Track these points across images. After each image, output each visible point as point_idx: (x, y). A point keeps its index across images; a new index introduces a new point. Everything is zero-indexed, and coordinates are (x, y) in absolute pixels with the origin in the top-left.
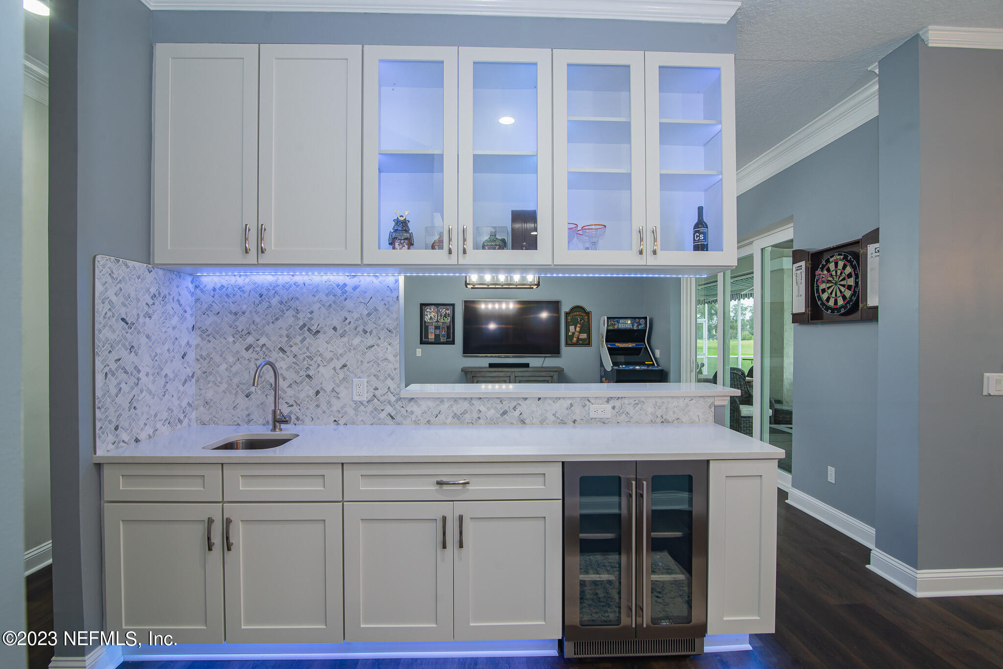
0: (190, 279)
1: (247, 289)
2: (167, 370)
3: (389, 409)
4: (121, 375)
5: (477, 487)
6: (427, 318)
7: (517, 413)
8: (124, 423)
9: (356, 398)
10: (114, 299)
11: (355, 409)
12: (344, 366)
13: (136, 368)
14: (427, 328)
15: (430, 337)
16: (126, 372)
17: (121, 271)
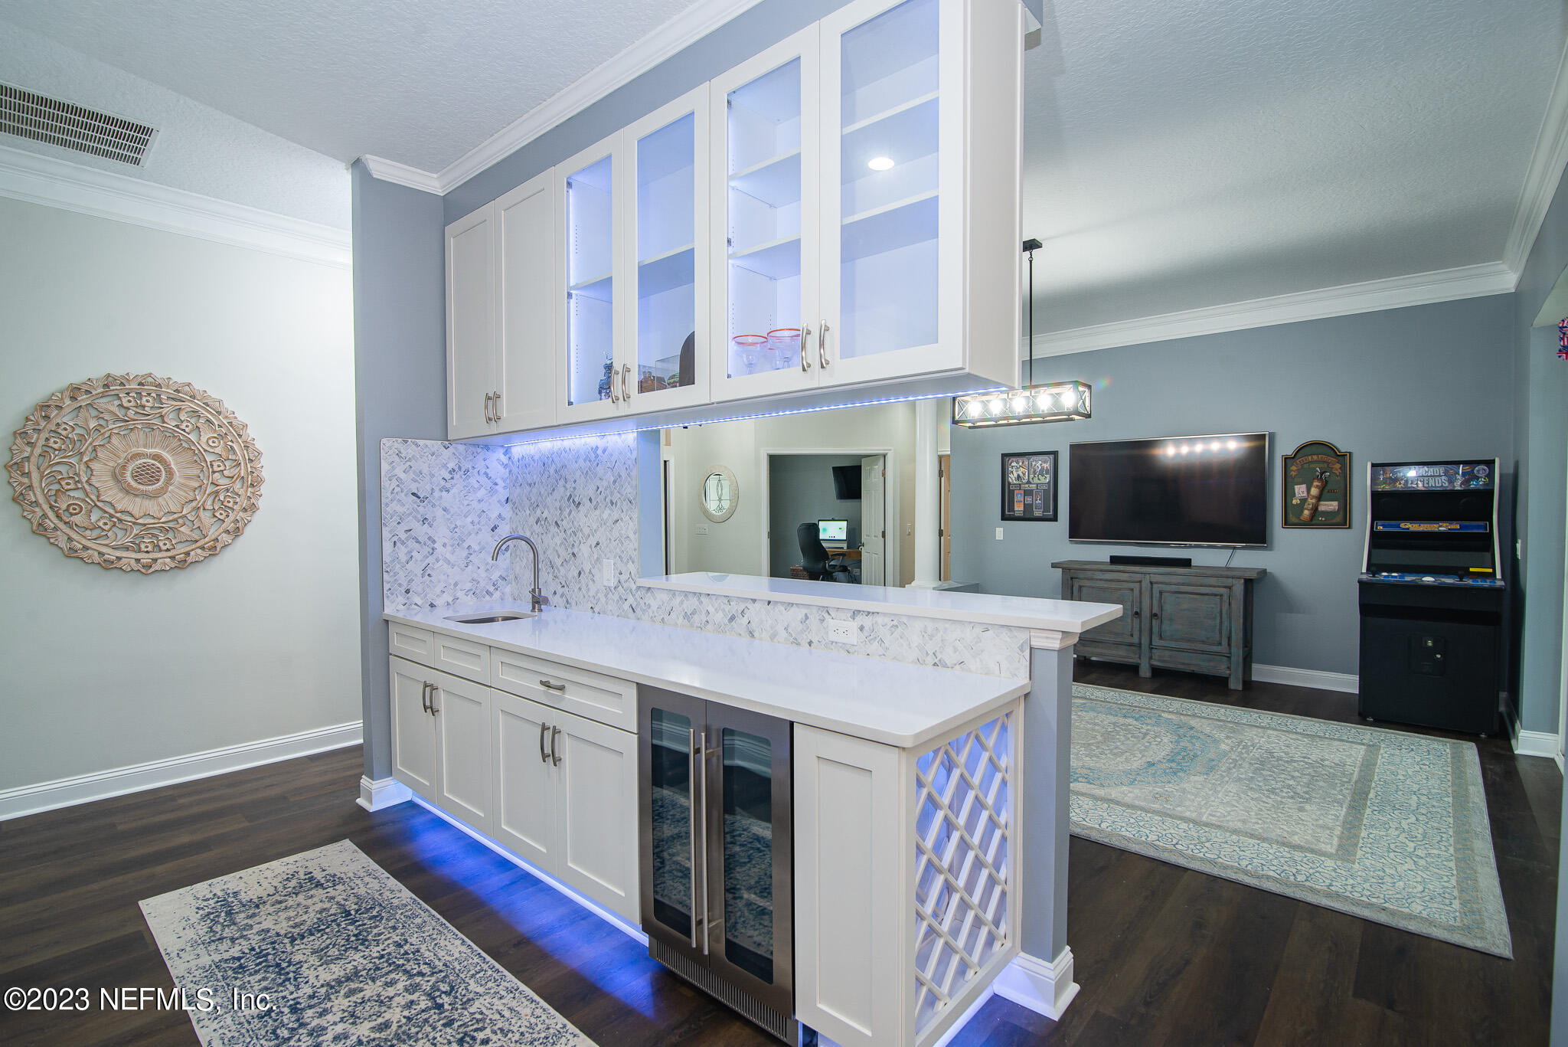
0: (502, 451)
1: (536, 458)
2: (472, 541)
3: (631, 600)
4: (411, 544)
5: (574, 697)
6: (1012, 478)
7: (745, 621)
8: (413, 587)
9: (606, 583)
10: (402, 476)
11: (606, 596)
12: (598, 544)
13: (430, 538)
14: (1012, 493)
15: (1016, 509)
16: (418, 542)
17: (409, 450)
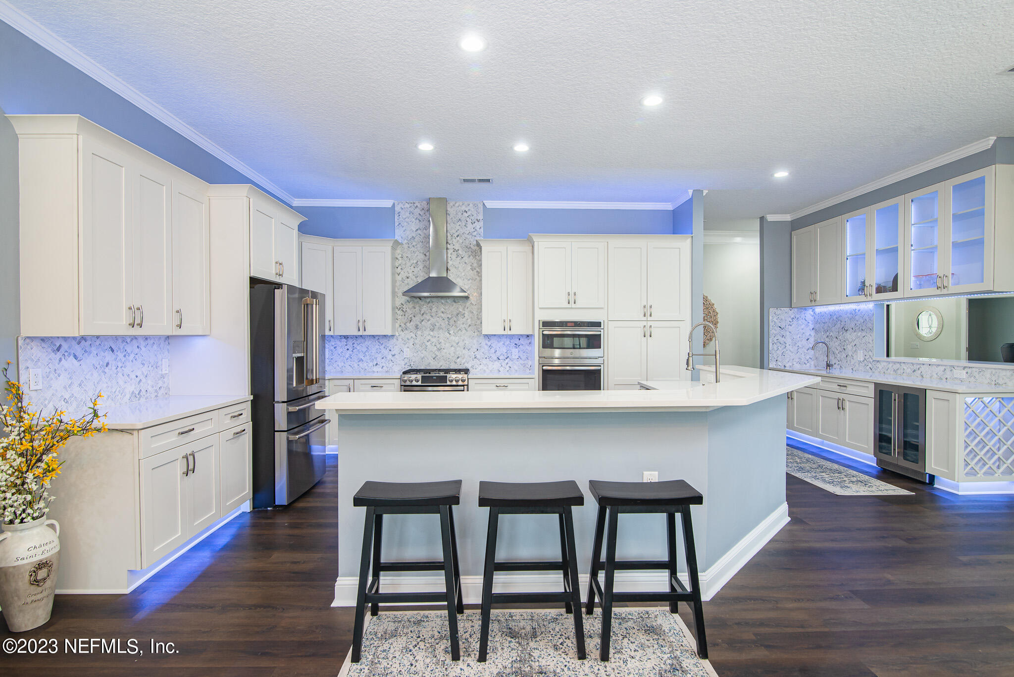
0: (811, 310)
1: (827, 313)
2: (799, 344)
3: (870, 365)
4: (778, 344)
5: (850, 389)
7: (919, 372)
8: (779, 359)
9: (859, 359)
10: (776, 321)
11: (859, 364)
12: (855, 345)
13: (784, 342)
16: (780, 343)
17: (778, 312)
